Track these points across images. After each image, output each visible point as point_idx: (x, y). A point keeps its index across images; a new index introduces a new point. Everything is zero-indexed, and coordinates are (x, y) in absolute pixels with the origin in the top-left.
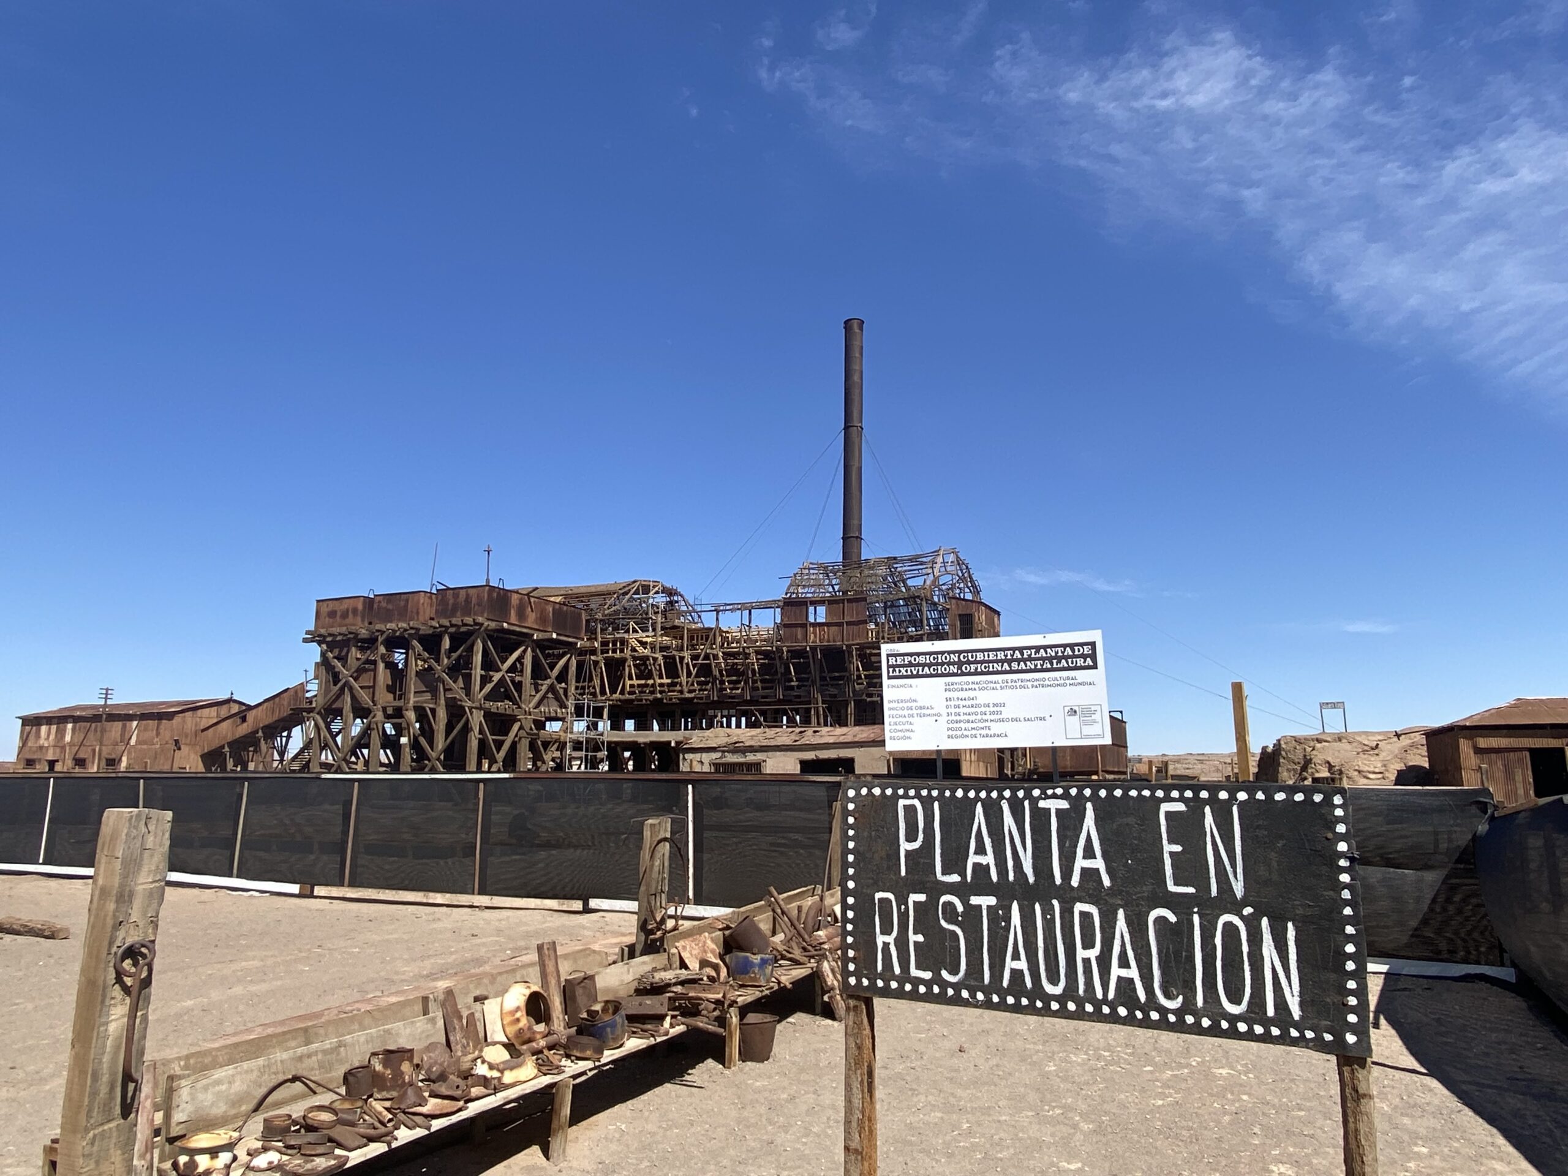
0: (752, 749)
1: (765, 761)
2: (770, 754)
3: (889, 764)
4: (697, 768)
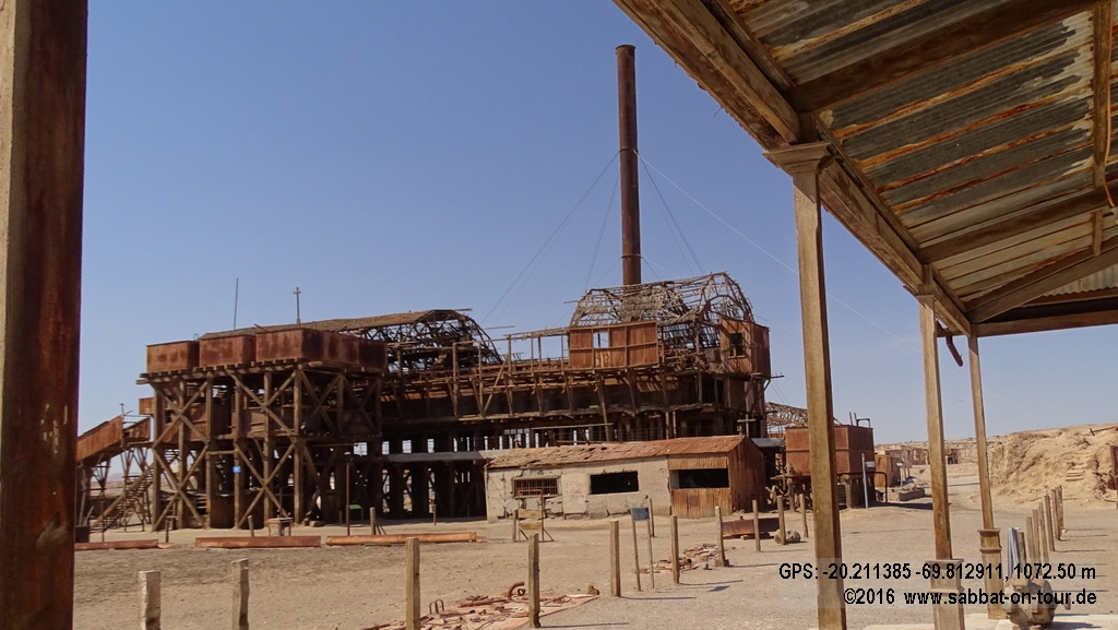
0: (549, 467)
1: (559, 477)
2: (564, 470)
3: (668, 475)
4: (500, 485)
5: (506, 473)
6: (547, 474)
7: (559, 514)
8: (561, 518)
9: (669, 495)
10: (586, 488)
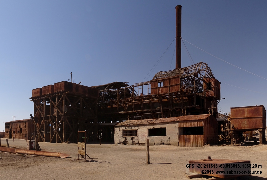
0: (134, 126)
1: (138, 129)
2: (139, 127)
3: (178, 129)
4: (118, 132)
5: (120, 128)
6: (134, 128)
7: (137, 143)
8: (138, 145)
9: (178, 137)
10: (146, 134)
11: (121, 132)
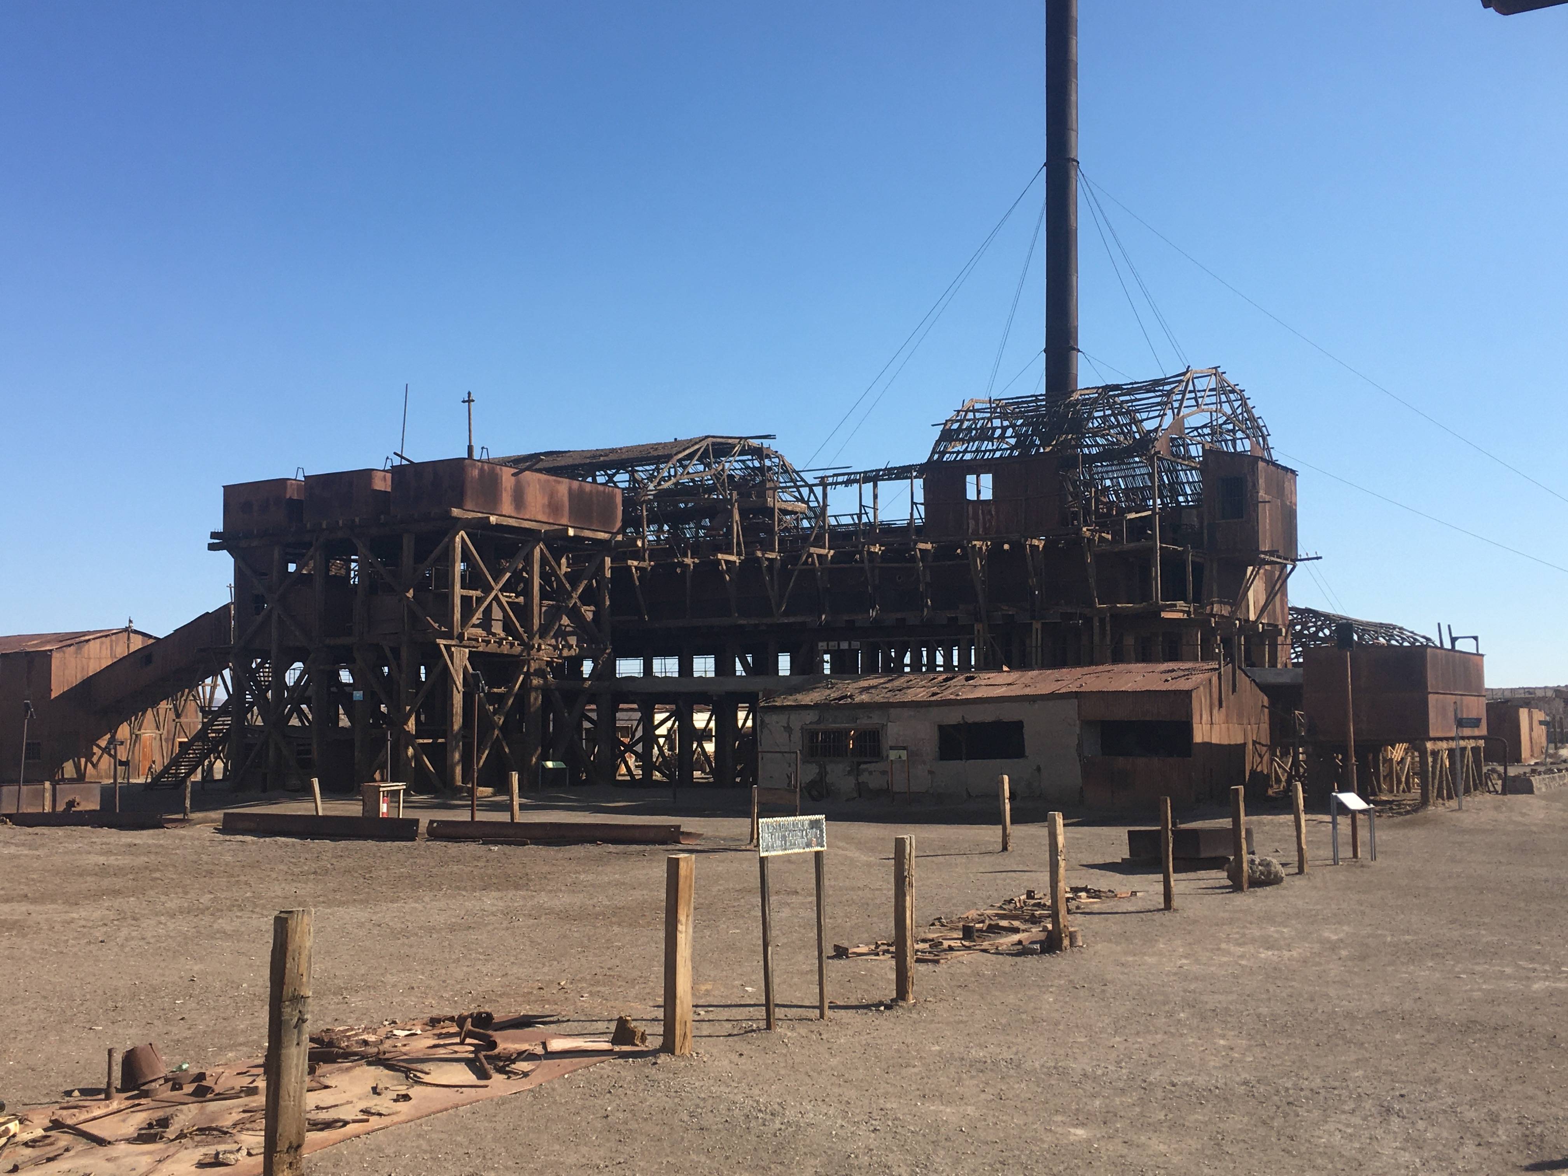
0: (866, 708)
1: (883, 727)
2: (893, 715)
3: (1078, 730)
4: (782, 737)
5: (793, 717)
6: (864, 720)
7: (882, 793)
9: (1079, 768)
10: (931, 750)
11: (797, 736)
